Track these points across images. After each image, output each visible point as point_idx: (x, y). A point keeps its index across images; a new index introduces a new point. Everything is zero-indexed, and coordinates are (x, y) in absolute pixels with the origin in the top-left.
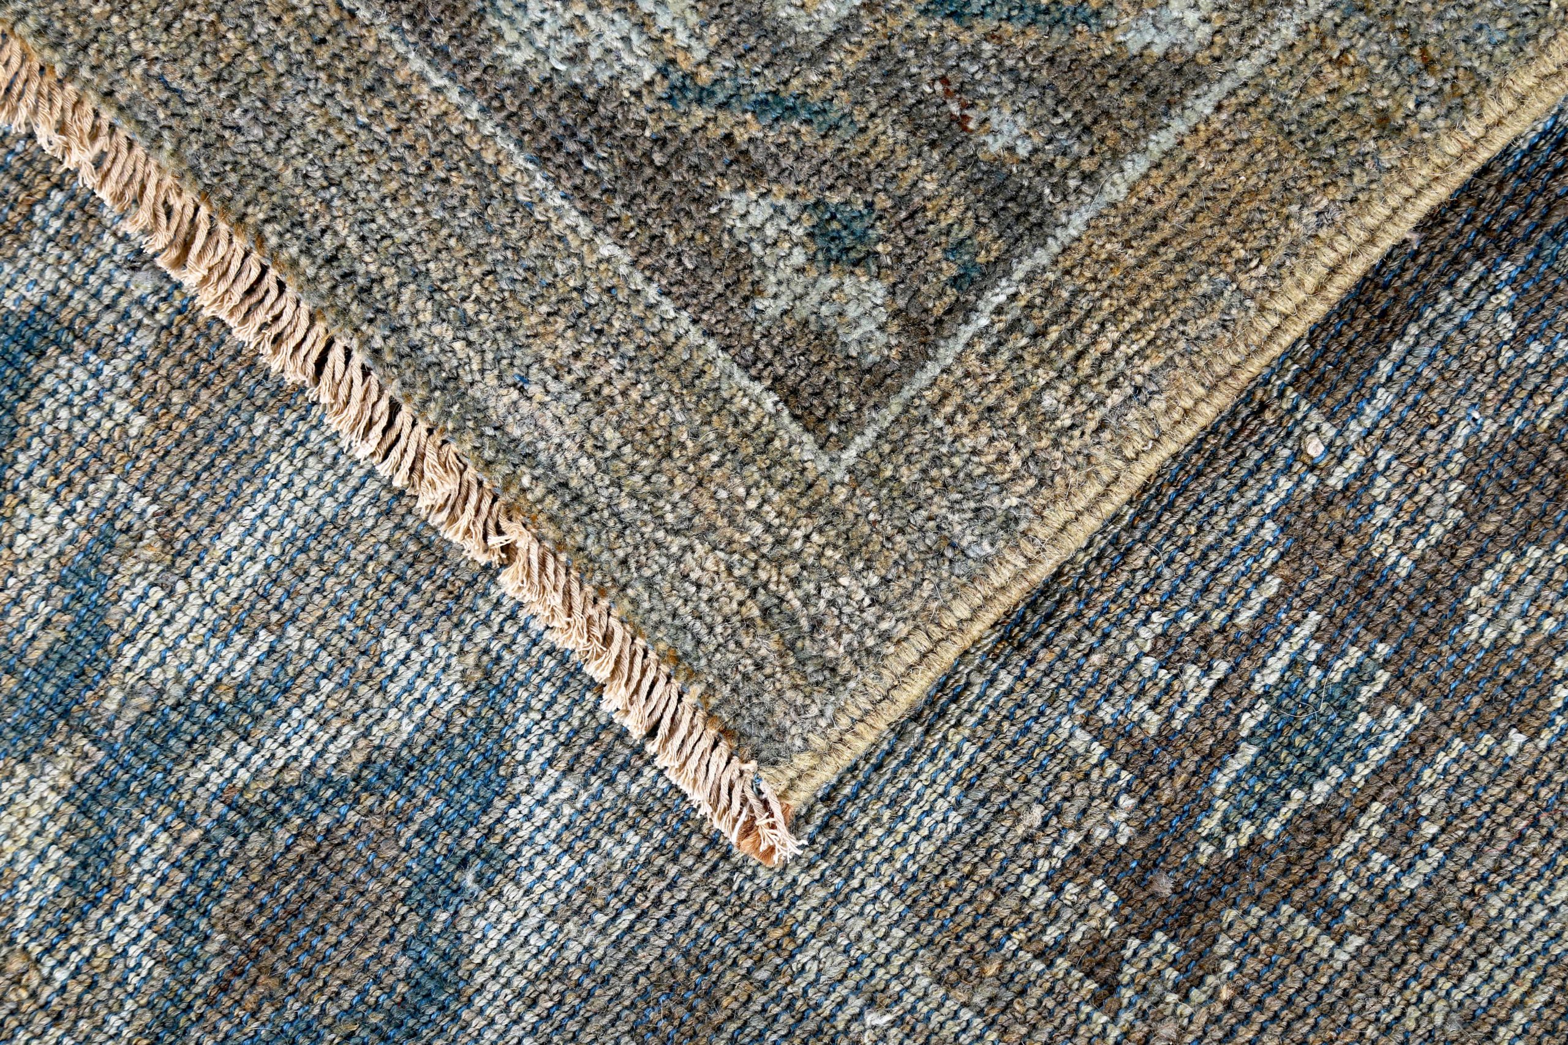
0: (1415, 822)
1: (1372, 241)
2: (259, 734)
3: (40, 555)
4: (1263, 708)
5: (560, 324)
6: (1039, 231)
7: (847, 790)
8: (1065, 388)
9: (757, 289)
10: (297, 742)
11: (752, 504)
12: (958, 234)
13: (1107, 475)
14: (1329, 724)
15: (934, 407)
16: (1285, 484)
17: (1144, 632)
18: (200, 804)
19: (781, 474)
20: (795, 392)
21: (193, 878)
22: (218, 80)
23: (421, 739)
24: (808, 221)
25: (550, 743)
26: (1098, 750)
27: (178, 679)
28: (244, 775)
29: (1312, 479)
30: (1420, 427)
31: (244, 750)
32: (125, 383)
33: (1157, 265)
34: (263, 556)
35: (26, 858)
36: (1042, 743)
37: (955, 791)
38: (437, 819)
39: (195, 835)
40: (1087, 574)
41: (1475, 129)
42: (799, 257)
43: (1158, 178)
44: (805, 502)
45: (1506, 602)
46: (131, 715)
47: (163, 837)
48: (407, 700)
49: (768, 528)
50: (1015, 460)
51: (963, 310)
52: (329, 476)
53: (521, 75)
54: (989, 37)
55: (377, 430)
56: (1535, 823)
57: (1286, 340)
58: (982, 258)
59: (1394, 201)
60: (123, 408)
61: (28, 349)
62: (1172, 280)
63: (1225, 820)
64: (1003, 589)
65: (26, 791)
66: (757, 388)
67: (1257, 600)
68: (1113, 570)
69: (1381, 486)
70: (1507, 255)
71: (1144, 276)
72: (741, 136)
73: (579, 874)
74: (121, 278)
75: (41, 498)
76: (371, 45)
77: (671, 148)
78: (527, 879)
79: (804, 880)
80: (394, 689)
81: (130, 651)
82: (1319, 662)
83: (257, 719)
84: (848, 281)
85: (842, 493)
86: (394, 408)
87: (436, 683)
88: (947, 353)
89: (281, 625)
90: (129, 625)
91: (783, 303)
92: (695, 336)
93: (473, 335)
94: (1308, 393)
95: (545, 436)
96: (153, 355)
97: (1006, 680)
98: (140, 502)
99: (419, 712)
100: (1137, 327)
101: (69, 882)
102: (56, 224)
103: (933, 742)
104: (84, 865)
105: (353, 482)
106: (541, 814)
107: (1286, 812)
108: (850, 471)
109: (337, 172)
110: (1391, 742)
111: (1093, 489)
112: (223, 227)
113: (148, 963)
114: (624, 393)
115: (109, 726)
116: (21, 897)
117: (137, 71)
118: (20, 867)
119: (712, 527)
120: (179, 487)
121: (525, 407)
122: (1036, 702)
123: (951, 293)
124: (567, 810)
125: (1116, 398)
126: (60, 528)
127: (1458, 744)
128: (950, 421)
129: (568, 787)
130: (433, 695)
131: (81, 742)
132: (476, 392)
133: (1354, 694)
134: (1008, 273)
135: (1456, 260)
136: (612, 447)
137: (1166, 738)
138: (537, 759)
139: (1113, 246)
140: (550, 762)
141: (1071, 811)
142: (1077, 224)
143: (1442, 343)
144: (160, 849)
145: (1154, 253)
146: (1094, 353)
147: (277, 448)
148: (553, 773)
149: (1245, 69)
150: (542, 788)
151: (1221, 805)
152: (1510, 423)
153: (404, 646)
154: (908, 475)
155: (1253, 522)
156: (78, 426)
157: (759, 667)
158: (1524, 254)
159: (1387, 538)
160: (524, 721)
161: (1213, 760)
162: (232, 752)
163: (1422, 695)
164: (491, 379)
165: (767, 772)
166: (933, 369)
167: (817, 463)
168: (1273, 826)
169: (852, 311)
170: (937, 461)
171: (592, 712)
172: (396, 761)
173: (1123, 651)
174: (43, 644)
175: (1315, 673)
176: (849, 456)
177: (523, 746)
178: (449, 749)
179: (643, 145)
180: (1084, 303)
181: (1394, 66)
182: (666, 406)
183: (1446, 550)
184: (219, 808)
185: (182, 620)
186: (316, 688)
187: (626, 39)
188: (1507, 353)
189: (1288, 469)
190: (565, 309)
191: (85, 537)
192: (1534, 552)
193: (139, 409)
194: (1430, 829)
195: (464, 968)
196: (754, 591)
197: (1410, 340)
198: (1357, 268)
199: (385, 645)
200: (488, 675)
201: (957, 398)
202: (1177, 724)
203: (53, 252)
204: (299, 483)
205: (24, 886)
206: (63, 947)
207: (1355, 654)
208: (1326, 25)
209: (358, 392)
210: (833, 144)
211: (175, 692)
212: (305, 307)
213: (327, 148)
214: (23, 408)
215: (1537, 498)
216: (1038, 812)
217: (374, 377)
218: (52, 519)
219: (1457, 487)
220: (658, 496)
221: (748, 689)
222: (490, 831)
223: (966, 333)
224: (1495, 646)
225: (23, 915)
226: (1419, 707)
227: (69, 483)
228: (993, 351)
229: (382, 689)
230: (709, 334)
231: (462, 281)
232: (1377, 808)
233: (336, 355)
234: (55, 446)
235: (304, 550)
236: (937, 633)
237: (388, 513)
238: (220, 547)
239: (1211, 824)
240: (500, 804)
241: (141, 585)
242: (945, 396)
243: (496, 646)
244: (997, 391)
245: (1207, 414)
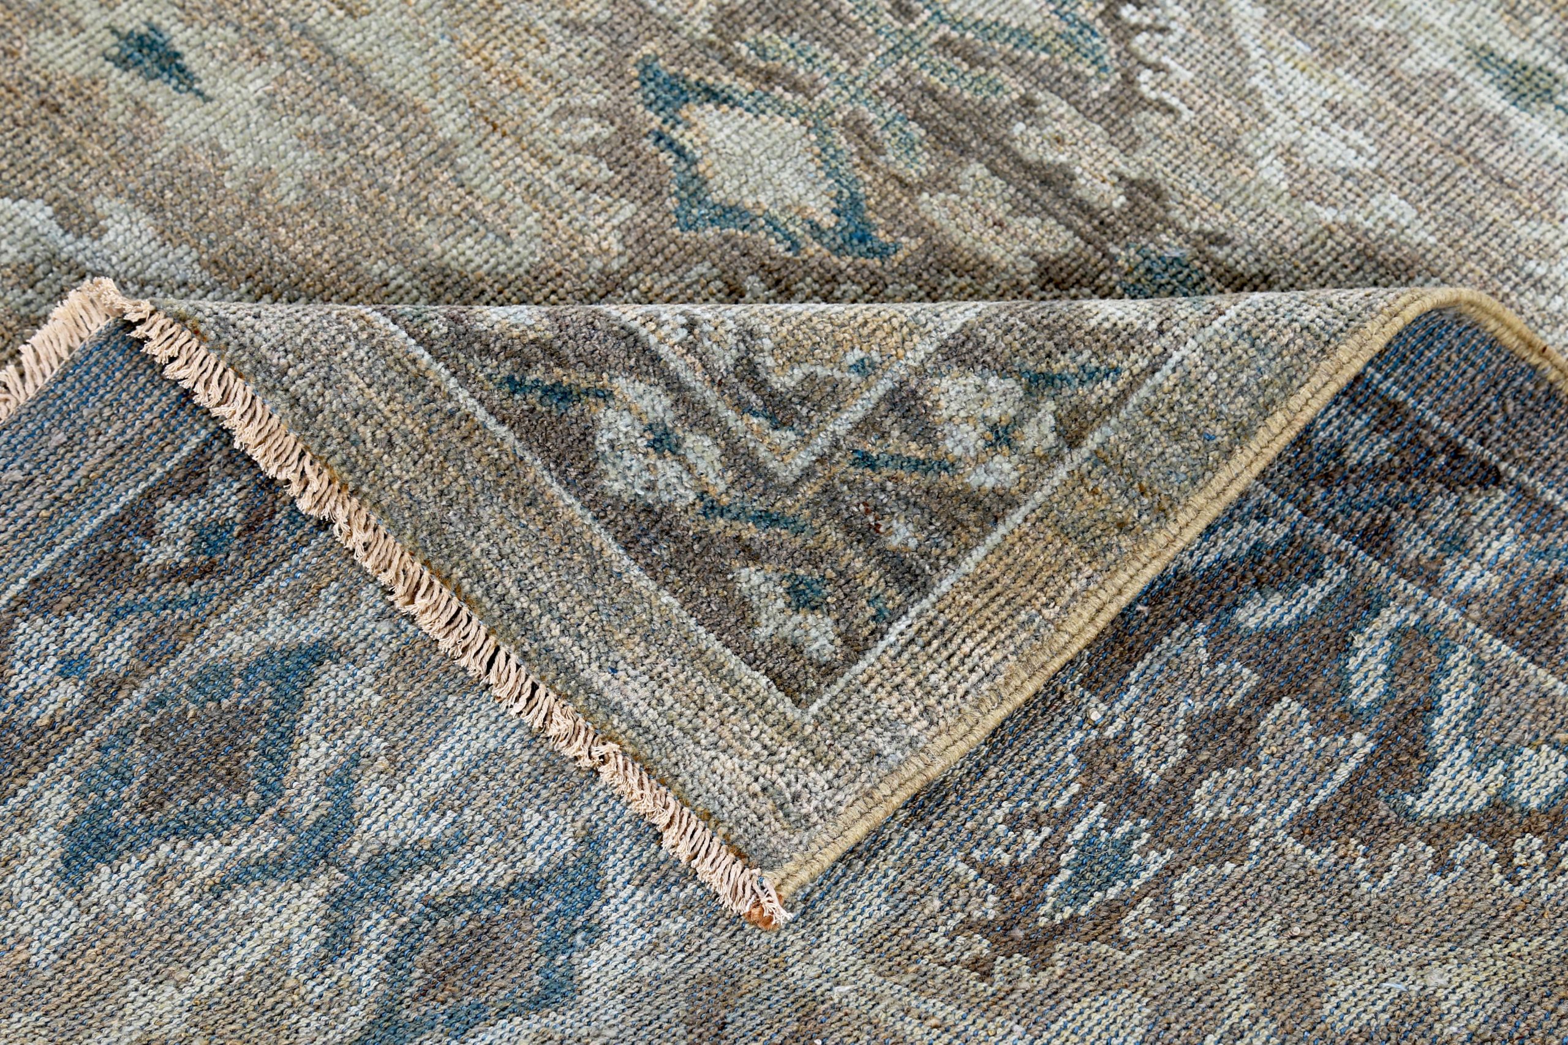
0: (1172, 905)
1: (1120, 592)
2: (445, 866)
3: (314, 769)
4: (1073, 851)
5: (637, 639)
6: (925, 589)
7: (817, 895)
8: (943, 673)
9: (754, 623)
10: (469, 871)
11: (755, 734)
12: (876, 591)
13: (970, 721)
14: (1114, 861)
15: (865, 684)
16: (1079, 735)
17: (998, 812)
18: (408, 904)
19: (771, 718)
20: (780, 675)
21: (402, 942)
22: (442, 493)
23: (547, 869)
24: (786, 584)
25: (629, 871)
26: (973, 873)
27: (396, 837)
28: (435, 888)
29: (1094, 733)
30: (1157, 704)
31: (436, 875)
32: (370, 679)
33: (994, 606)
34: (451, 770)
35: (297, 932)
36: (938, 869)
37: (884, 894)
38: (558, 912)
39: (405, 919)
40: (961, 782)
41: (1174, 529)
42: (780, 603)
43: (993, 559)
44: (787, 733)
45: (1217, 798)
46: (365, 856)
47: (384, 922)
48: (539, 847)
49: (765, 747)
50: (915, 711)
51: (879, 634)
52: (493, 727)
53: (619, 498)
54: (889, 478)
55: (523, 700)
56: (1245, 904)
57: (1074, 649)
58: (890, 605)
59: (1131, 571)
60: (367, 692)
61: (313, 660)
62: (1003, 615)
63: (1054, 907)
64: (911, 779)
65: (299, 896)
66: (757, 674)
67: (1066, 796)
68: (977, 780)
69: (1137, 737)
70: (1201, 619)
71: (987, 613)
72: (746, 535)
73: (648, 937)
74: (370, 626)
75: (315, 738)
76: (531, 476)
77: (704, 542)
78: (614, 940)
79: (792, 938)
80: (531, 841)
81: (367, 822)
82: (1106, 828)
83: (444, 859)
84: (810, 618)
85: (809, 729)
86: (535, 687)
87: (557, 838)
88: (871, 657)
89: (462, 809)
90: (367, 807)
91: (770, 630)
92: (718, 645)
93: (584, 643)
94: (1089, 688)
95: (627, 698)
96: (387, 665)
97: (913, 837)
98: (377, 741)
99: (546, 854)
100: (985, 640)
101: (325, 944)
102: (333, 599)
103: (870, 869)
104: (335, 936)
105: (507, 731)
106: (623, 908)
107: (1092, 902)
108: (815, 717)
109: (506, 550)
110: (1154, 868)
111: (963, 728)
112: (437, 582)
113: (374, 983)
114: (675, 676)
115: (352, 863)
116: (294, 952)
117: (396, 486)
118: (294, 937)
119: (730, 746)
120: (401, 733)
121: (615, 683)
122: (933, 848)
123: (872, 624)
124: (639, 906)
125: (974, 678)
126: (327, 755)
127: (1194, 869)
128: (875, 691)
129: (640, 894)
130: (555, 845)
131: (334, 870)
132: (585, 675)
133: (1130, 844)
134: (906, 613)
135: (1171, 621)
136: (668, 704)
137: (1015, 867)
138: (621, 880)
139: (968, 597)
140: (629, 882)
141: (957, 904)
142: (945, 586)
143: (1167, 663)
144: (381, 927)
145: (992, 600)
146: (960, 655)
147: (462, 713)
148: (630, 888)
149: (1039, 496)
150: (624, 894)
151: (1051, 900)
152: (1210, 704)
153: (537, 818)
154: (850, 719)
155: (1060, 754)
156: (340, 701)
157: (760, 819)
158: (1209, 619)
159: (1143, 762)
160: (612, 858)
161: (1045, 878)
162: (428, 877)
163: (1171, 846)
164: (595, 666)
165: (766, 873)
166: (862, 664)
167: (793, 714)
168: (1084, 910)
169: (814, 633)
170: (867, 712)
171: (656, 854)
172: (531, 881)
173: (985, 822)
174: (313, 816)
175: (1104, 834)
176: (814, 709)
177: (611, 872)
178: (565, 874)
179: (688, 541)
180: (951, 628)
181: (1125, 492)
182: (701, 683)
183: (1180, 770)
184: (419, 906)
185: (399, 805)
186: (482, 843)
187: (680, 478)
188: (1205, 669)
189: (1080, 728)
190: (640, 631)
191: (342, 759)
192: (1231, 771)
193: (378, 693)
194: (1179, 909)
195: (576, 979)
196: (756, 780)
197: (1147, 662)
198: (1113, 609)
199: (525, 817)
200: (590, 834)
201: (878, 679)
202: (1021, 860)
203: (330, 612)
204: (474, 731)
205: (296, 947)
206: (321, 976)
207: (1128, 825)
208: (1084, 470)
209: (513, 675)
210: (799, 541)
211: (395, 843)
212: (483, 629)
213: (502, 536)
214: (308, 691)
215: (1230, 743)
216: (937, 903)
217: (523, 669)
218: (323, 749)
219: (1183, 737)
220: (696, 730)
221: (752, 830)
222: (591, 917)
223: (882, 645)
224: (1212, 821)
225: (295, 961)
226: (1169, 851)
227: (334, 731)
228: (900, 654)
229: (523, 842)
230: (727, 645)
231: (578, 614)
232: (1148, 900)
233: (501, 656)
234: (326, 711)
235: (477, 766)
236: (871, 803)
237: (529, 747)
238: (424, 766)
239: (1046, 908)
240: (597, 903)
241: (375, 785)
242: (871, 678)
243: (594, 818)
244: (902, 675)
245: (1030, 688)
